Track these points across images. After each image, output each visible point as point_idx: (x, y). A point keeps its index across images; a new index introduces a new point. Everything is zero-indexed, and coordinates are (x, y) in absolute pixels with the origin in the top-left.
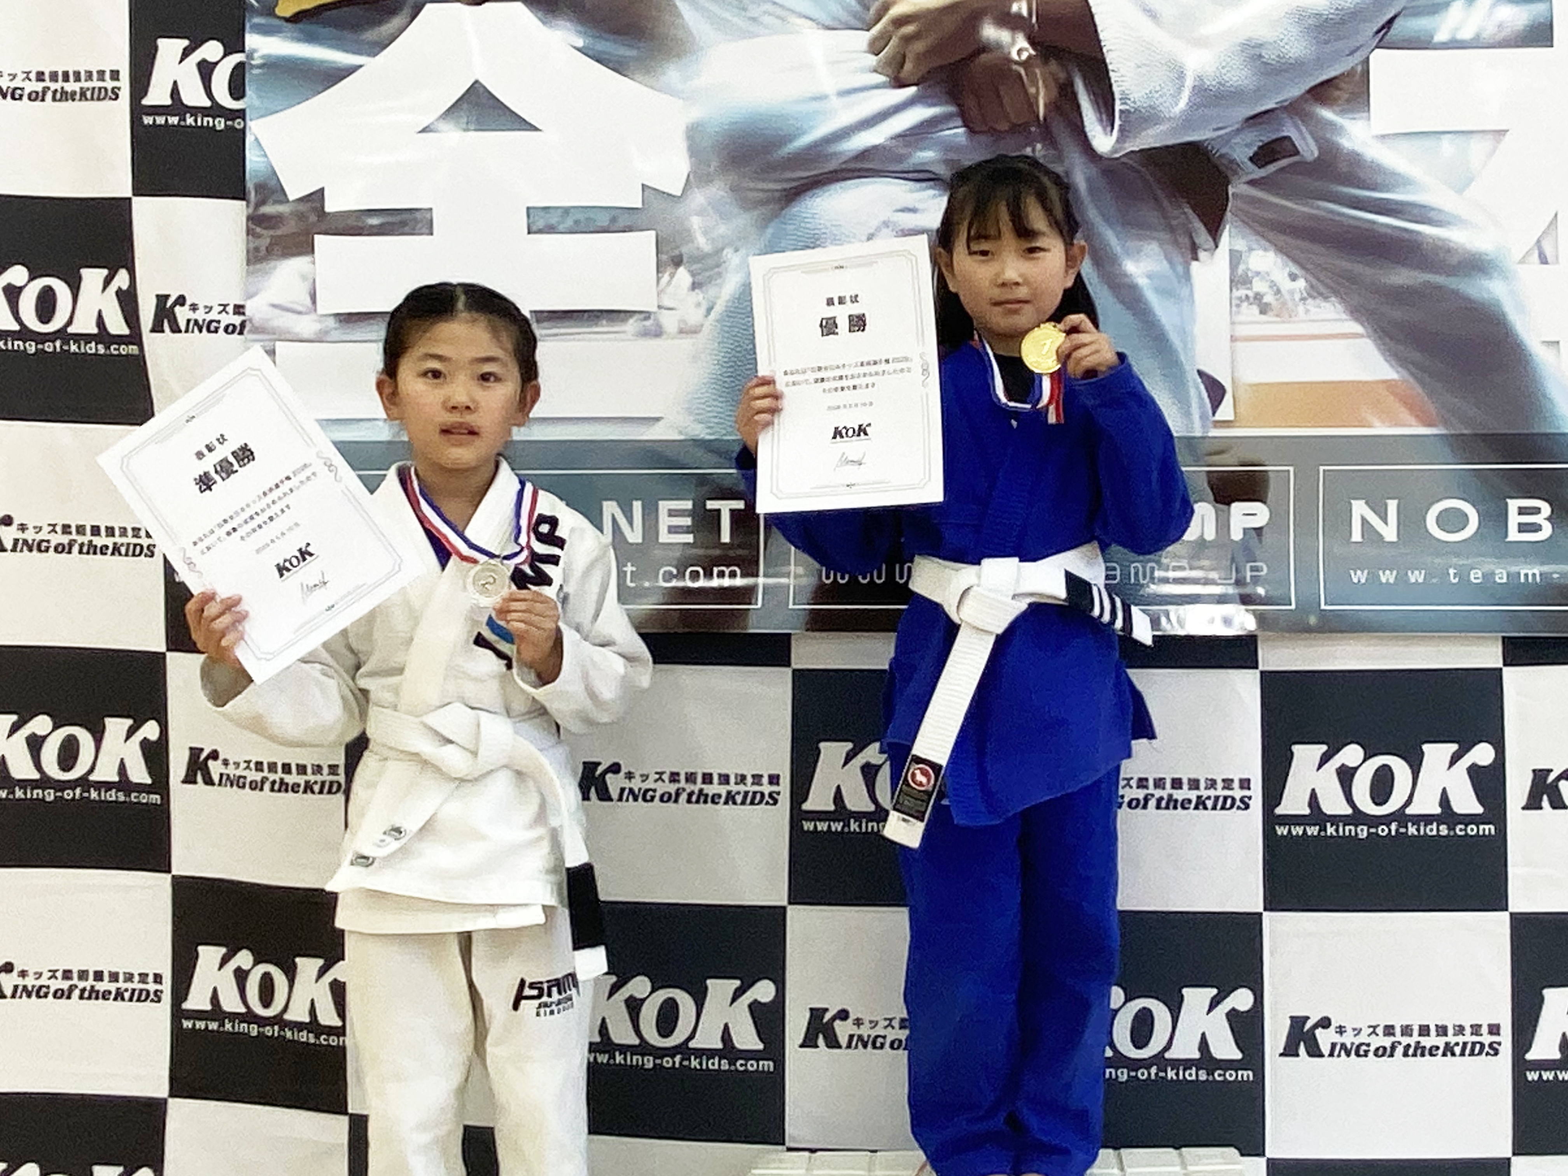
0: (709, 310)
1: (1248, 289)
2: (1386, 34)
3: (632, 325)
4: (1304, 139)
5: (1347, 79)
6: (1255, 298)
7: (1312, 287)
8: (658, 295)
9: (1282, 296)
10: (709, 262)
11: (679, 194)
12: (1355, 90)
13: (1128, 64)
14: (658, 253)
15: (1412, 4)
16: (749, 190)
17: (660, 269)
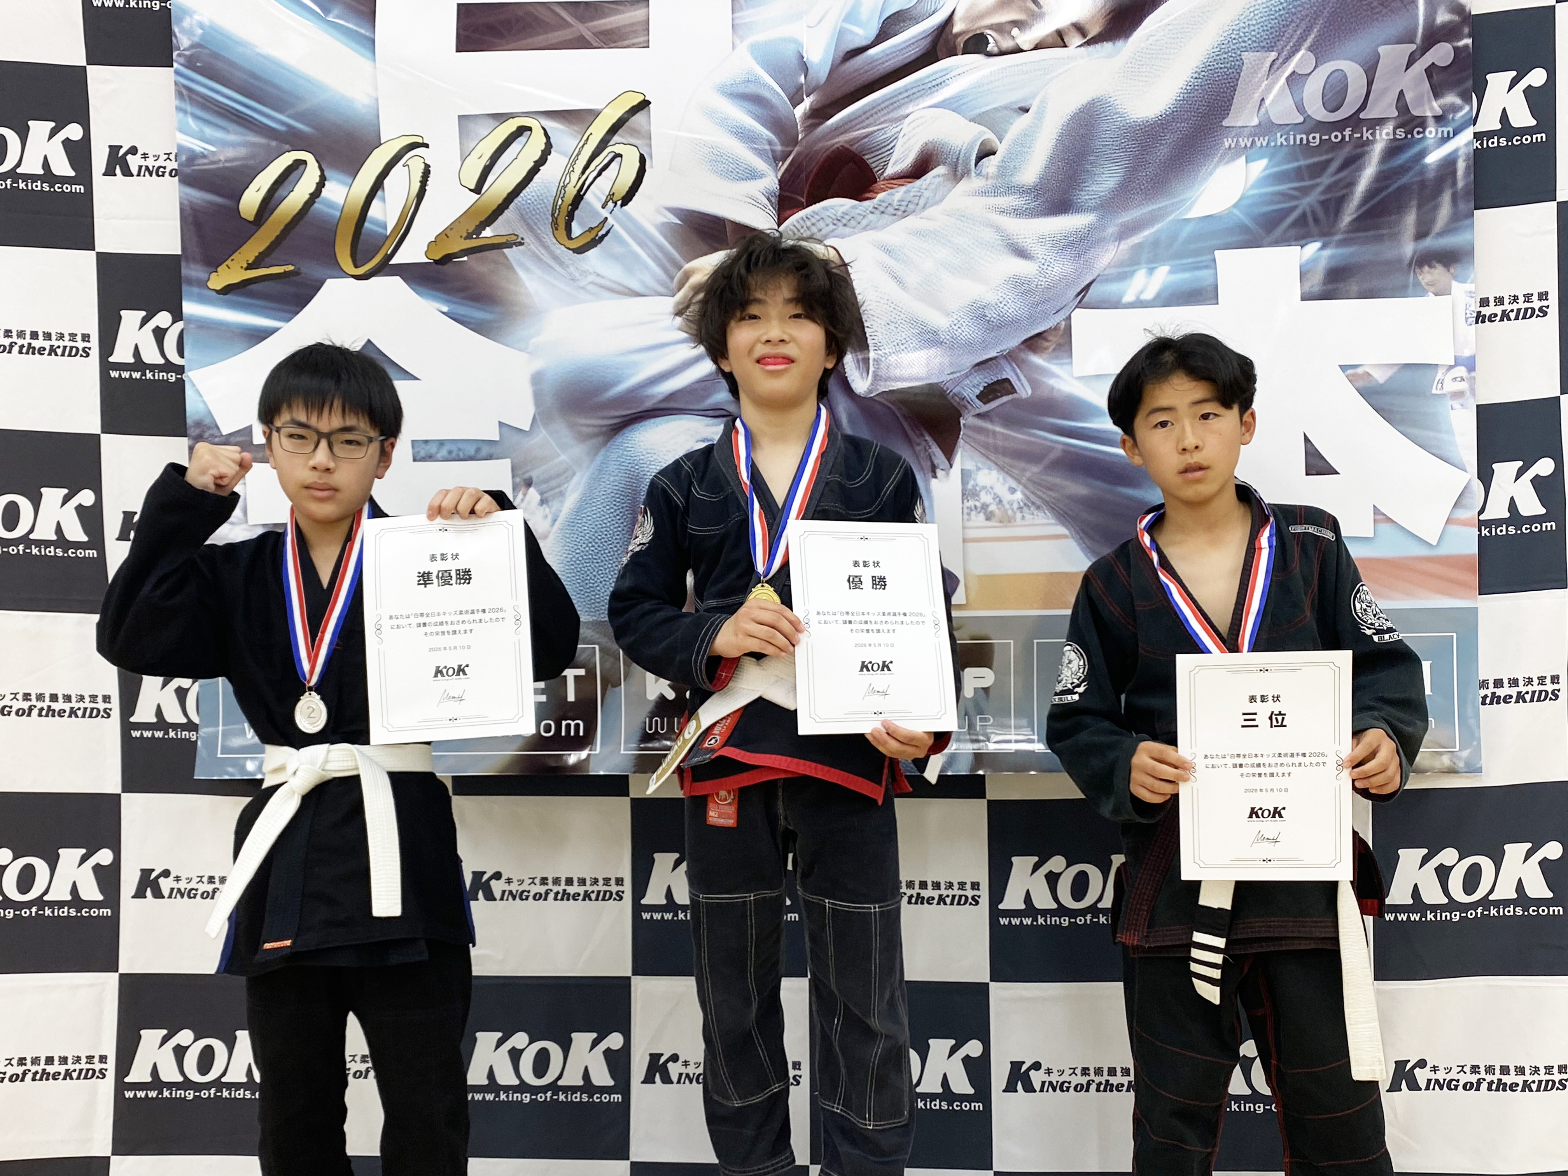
0: (555, 521)
1: (976, 500)
2: (1084, 296)
4: (1019, 380)
5: (1053, 333)
6: (982, 508)
7: (1028, 498)
9: (1003, 506)
10: (553, 483)
11: (527, 429)
12: (1061, 341)
13: (879, 321)
14: (513, 477)
15: (1106, 272)
16: (582, 425)
17: (515, 489)
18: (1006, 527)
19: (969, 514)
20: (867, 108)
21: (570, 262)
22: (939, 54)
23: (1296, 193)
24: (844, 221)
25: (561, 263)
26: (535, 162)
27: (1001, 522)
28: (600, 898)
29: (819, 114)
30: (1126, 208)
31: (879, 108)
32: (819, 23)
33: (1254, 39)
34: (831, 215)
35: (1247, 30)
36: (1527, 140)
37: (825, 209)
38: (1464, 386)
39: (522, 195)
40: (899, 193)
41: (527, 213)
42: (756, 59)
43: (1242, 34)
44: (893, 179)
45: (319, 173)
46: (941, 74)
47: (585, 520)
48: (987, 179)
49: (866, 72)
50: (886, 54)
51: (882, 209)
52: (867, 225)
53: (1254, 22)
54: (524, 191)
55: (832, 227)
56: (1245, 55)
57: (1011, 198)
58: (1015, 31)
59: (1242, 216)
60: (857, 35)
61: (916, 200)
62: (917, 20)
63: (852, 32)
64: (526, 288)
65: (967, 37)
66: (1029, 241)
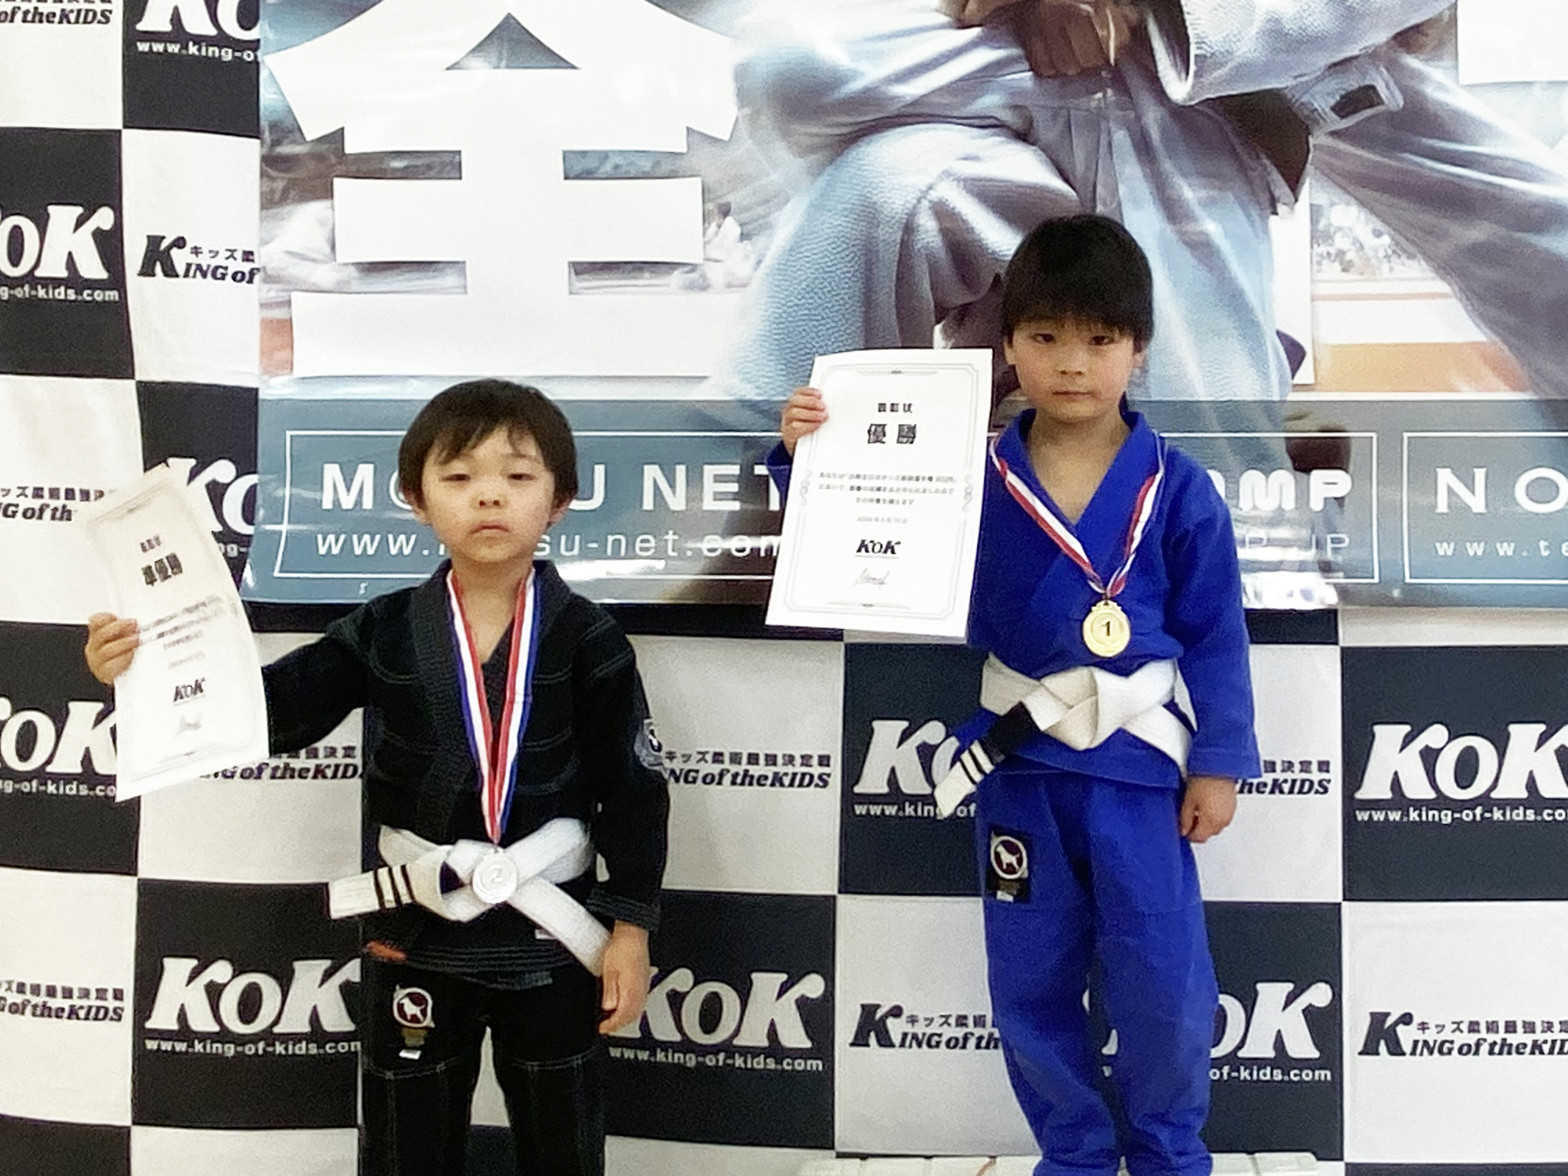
0: (759, 263)
1: (1331, 245)
3: (677, 277)
4: (1387, 88)
6: (1337, 255)
7: (1397, 244)
8: (704, 247)
9: (1365, 253)
10: (759, 211)
11: (726, 137)
12: (1442, 35)
14: (704, 202)
16: (802, 135)
17: (706, 218)
18: (1368, 281)
19: (1319, 263)
27: (1362, 274)
28: (797, 783)
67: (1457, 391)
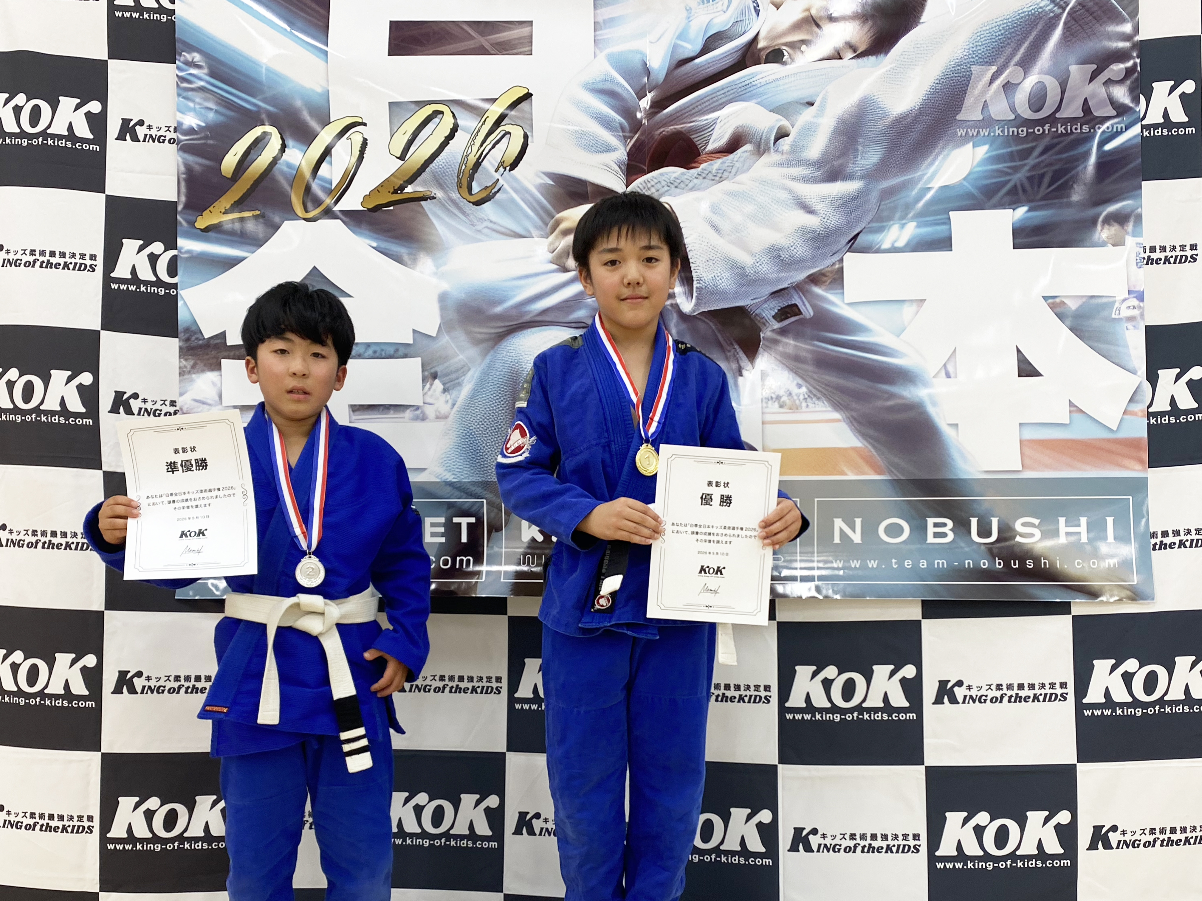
0: (454, 405)
2: (853, 243)
3: (408, 413)
4: (805, 305)
6: (777, 398)
7: (811, 392)
8: (423, 396)
9: (792, 397)
10: (453, 376)
11: (434, 335)
12: (835, 276)
13: (701, 259)
14: (423, 371)
15: (869, 226)
16: (476, 333)
17: (424, 380)
18: (794, 412)
19: (767, 403)
20: (694, 101)
21: (470, 212)
22: (748, 63)
23: (1009, 171)
24: (676, 184)
25: (464, 213)
26: (446, 137)
27: (790, 409)
28: (484, 692)
29: (658, 105)
30: (885, 178)
31: (703, 101)
32: (658, 40)
33: (980, 56)
34: (666, 179)
35: (974, 49)
36: (1182, 131)
37: (662, 174)
38: (1136, 312)
39: (435, 161)
40: (717, 164)
41: (439, 175)
42: (611, 65)
43: (971, 52)
44: (712, 153)
45: (281, 142)
46: (748, 78)
47: (477, 404)
48: (782, 154)
49: (693, 75)
50: (708, 62)
51: (704, 175)
52: (693, 187)
53: (980, 44)
54: (437, 159)
55: (666, 188)
56: (973, 68)
57: (801, 169)
58: (804, 47)
59: (970, 187)
60: (686, 48)
61: (729, 169)
62: (731, 39)
63: (682, 47)
64: (437, 230)
65: (768, 51)
66: (813, 200)
67: (846, 474)
